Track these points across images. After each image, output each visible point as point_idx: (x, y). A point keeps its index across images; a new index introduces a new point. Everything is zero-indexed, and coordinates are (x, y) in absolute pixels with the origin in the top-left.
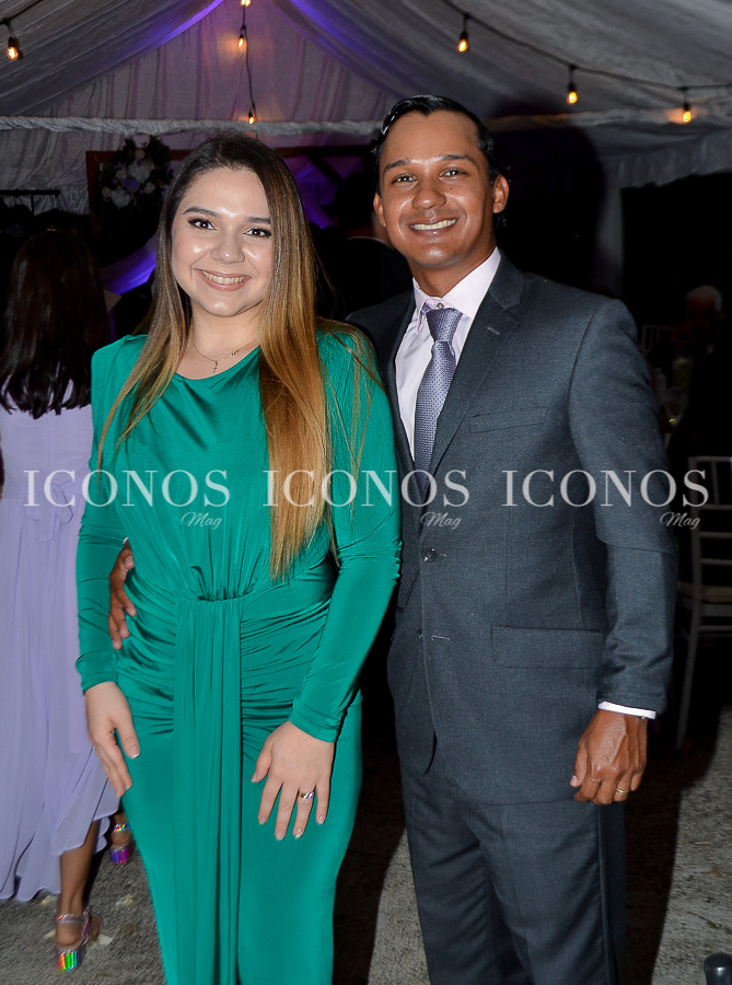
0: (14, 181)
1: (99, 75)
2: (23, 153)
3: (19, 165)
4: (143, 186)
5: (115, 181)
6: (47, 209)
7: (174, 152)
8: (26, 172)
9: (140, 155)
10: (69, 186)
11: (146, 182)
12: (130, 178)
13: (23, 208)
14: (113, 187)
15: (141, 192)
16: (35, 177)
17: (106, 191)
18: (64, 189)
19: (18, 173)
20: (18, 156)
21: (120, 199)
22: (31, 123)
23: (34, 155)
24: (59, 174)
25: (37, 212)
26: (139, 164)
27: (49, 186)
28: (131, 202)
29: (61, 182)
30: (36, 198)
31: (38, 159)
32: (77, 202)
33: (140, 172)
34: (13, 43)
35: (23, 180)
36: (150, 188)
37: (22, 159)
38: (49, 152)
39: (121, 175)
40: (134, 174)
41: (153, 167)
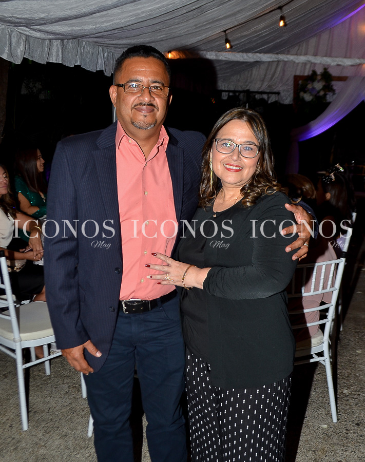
0: (261, 87)
1: (302, 41)
2: (265, 75)
3: (263, 81)
4: (319, 92)
5: (306, 90)
6: (273, 101)
7: (335, 77)
8: (266, 84)
9: (319, 78)
10: (284, 91)
11: (321, 90)
12: (313, 88)
13: (263, 99)
14: (305, 92)
15: (318, 95)
16: (270, 86)
17: (302, 94)
18: (281, 92)
19: (262, 84)
20: (263, 76)
21: (308, 97)
22: (287, 58)
23: (270, 76)
24: (280, 85)
25: (269, 102)
26: (319, 81)
27: (275, 91)
28: (312, 100)
29: (281, 89)
30: (270, 95)
31: (272, 78)
32: (287, 98)
33: (318, 85)
34: (282, 18)
35: (264, 87)
36: (322, 93)
37: (264, 78)
38: (277, 75)
39: (310, 86)
40: (315, 87)
41: (324, 83)
